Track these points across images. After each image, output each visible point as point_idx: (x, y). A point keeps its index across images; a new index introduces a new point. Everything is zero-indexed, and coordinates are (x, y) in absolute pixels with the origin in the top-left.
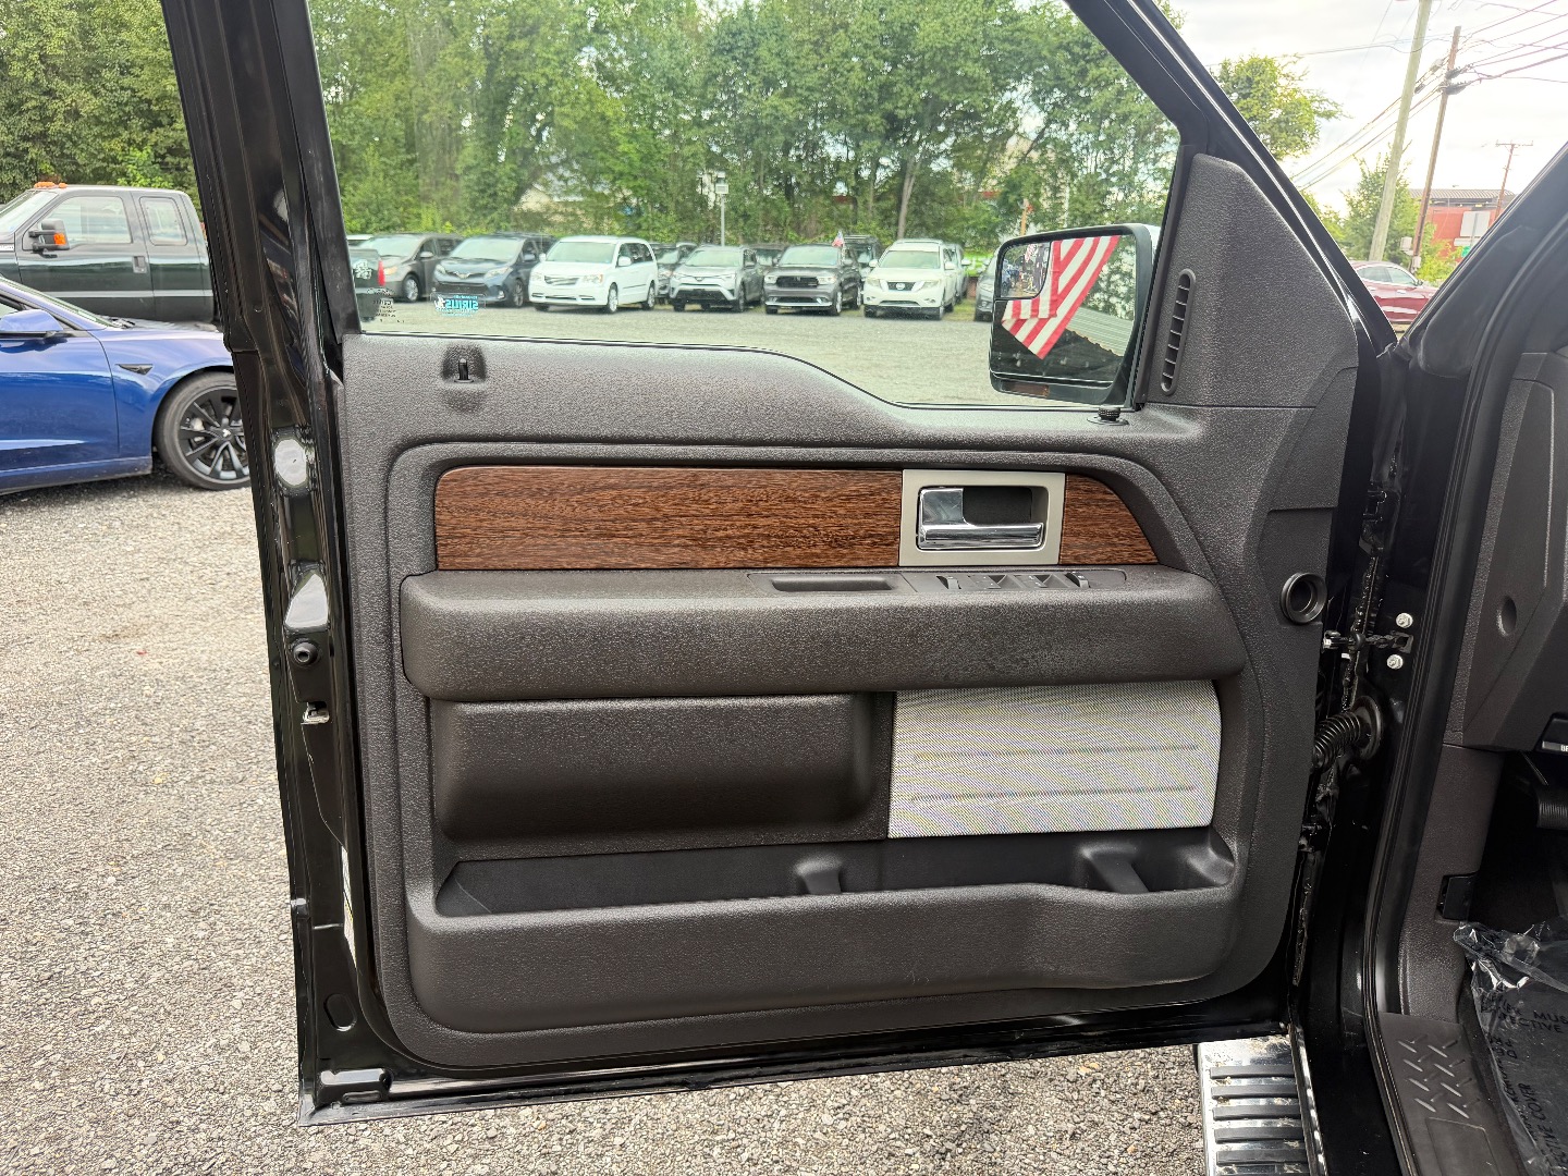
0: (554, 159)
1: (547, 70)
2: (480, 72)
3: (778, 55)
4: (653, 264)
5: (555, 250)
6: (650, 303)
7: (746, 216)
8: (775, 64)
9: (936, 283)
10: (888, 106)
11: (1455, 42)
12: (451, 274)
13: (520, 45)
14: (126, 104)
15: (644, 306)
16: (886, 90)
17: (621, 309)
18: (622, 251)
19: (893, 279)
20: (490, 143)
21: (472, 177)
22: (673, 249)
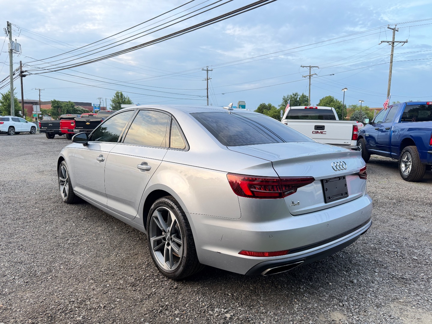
11: (21, 65)
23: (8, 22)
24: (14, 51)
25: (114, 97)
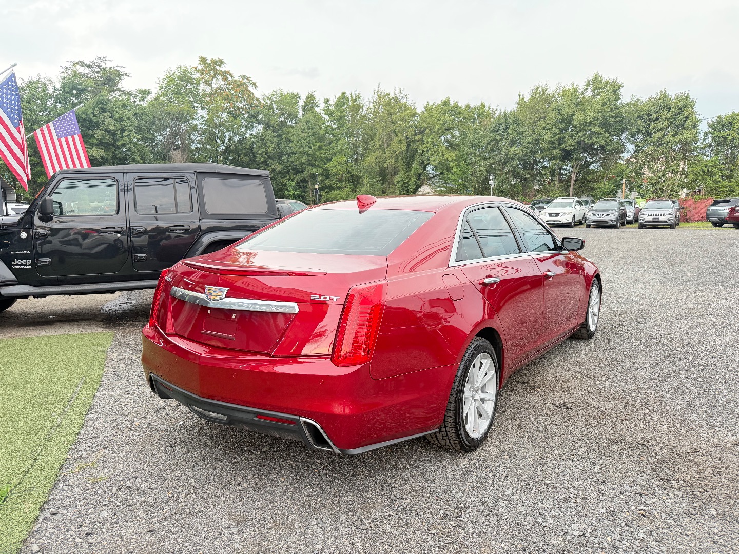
0: (431, 176)
1: (428, 145)
2: (404, 147)
3: (516, 131)
8: (515, 134)
9: (569, 213)
10: (563, 146)
13: (418, 137)
14: (289, 167)
19: (551, 212)
20: (407, 172)
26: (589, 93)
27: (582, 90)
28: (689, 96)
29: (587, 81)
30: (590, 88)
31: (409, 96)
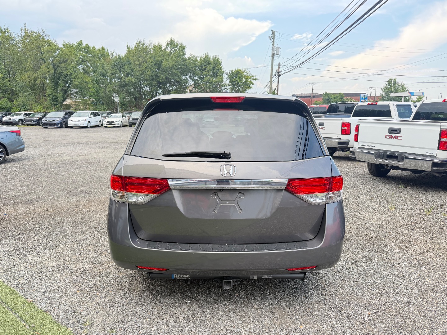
0: (73, 92)
1: (70, 71)
2: (52, 71)
4: (100, 117)
5: (74, 114)
6: (100, 125)
7: (124, 105)
8: (129, 70)
10: (158, 79)
12: (46, 121)
13: (63, 65)
15: (98, 126)
16: (157, 76)
17: (92, 127)
18: (91, 114)
20: (55, 88)
21: (50, 97)
22: (105, 113)
23: (272, 31)
24: (275, 55)
25: (385, 85)
26: (169, 50)
27: (164, 47)
28: (218, 59)
29: (167, 44)
30: (169, 47)
31: (50, 36)
